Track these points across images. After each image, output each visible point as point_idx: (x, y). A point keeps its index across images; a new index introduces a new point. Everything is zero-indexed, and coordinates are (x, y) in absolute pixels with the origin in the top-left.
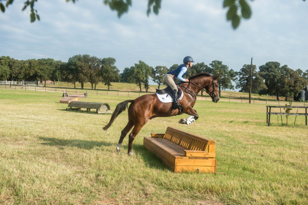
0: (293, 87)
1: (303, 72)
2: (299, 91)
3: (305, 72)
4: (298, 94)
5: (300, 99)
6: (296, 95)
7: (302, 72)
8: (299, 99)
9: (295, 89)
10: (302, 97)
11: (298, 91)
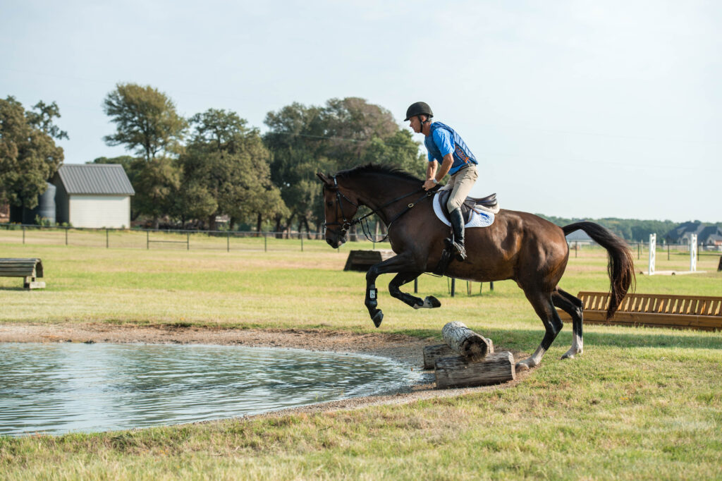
0: (16, 169)
1: (26, 110)
2: (41, 186)
3: (30, 110)
4: (36, 199)
5: (41, 216)
6: (32, 202)
7: (23, 109)
8: (37, 219)
9: (28, 180)
10: (46, 208)
11: (37, 188)
